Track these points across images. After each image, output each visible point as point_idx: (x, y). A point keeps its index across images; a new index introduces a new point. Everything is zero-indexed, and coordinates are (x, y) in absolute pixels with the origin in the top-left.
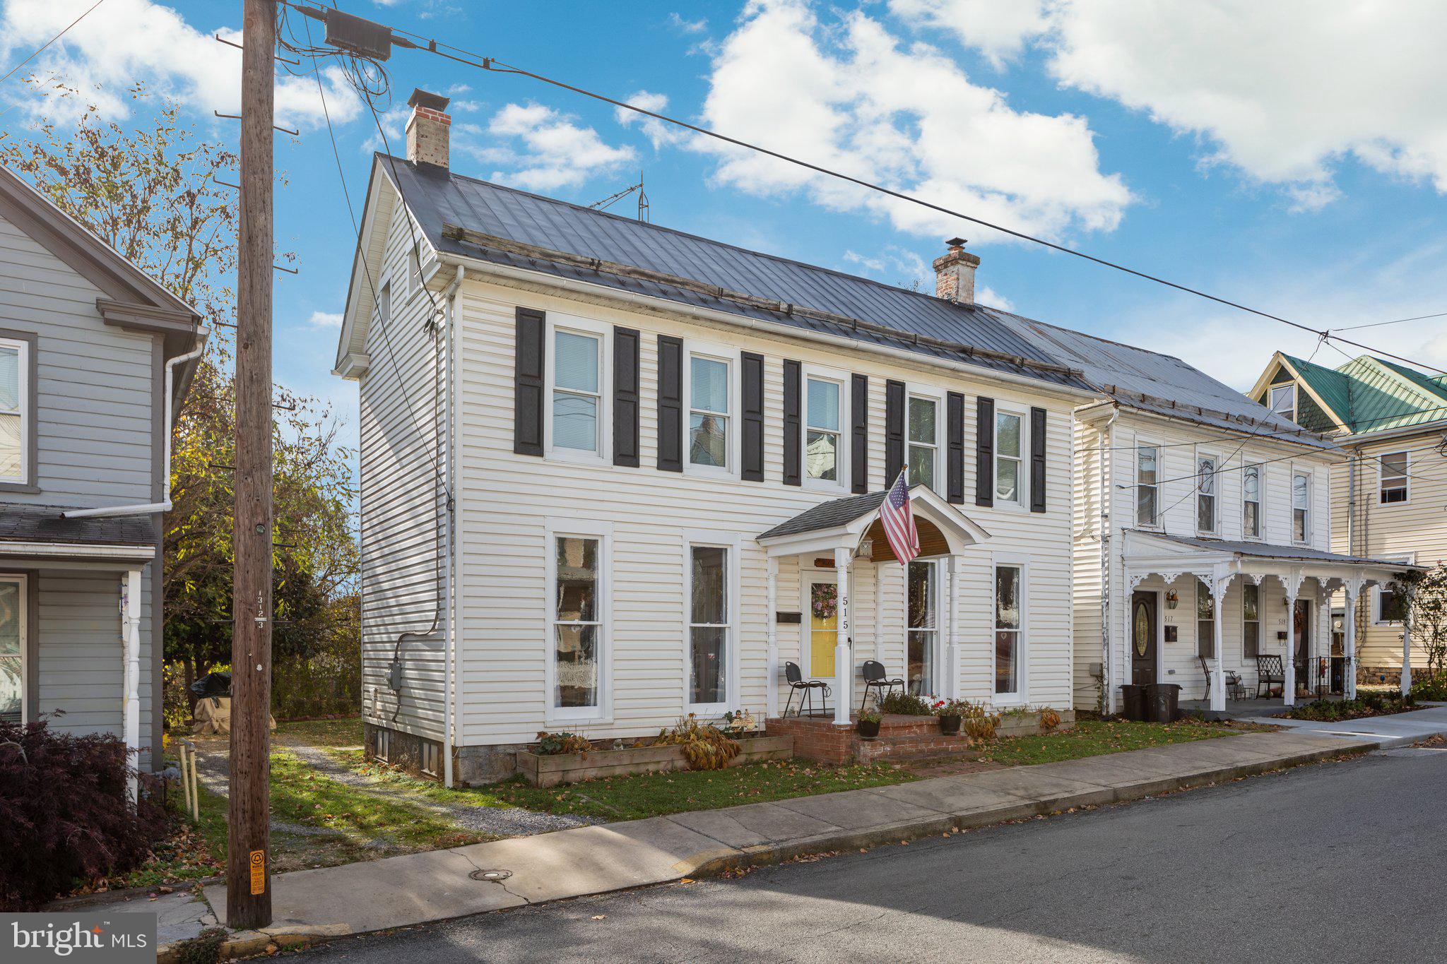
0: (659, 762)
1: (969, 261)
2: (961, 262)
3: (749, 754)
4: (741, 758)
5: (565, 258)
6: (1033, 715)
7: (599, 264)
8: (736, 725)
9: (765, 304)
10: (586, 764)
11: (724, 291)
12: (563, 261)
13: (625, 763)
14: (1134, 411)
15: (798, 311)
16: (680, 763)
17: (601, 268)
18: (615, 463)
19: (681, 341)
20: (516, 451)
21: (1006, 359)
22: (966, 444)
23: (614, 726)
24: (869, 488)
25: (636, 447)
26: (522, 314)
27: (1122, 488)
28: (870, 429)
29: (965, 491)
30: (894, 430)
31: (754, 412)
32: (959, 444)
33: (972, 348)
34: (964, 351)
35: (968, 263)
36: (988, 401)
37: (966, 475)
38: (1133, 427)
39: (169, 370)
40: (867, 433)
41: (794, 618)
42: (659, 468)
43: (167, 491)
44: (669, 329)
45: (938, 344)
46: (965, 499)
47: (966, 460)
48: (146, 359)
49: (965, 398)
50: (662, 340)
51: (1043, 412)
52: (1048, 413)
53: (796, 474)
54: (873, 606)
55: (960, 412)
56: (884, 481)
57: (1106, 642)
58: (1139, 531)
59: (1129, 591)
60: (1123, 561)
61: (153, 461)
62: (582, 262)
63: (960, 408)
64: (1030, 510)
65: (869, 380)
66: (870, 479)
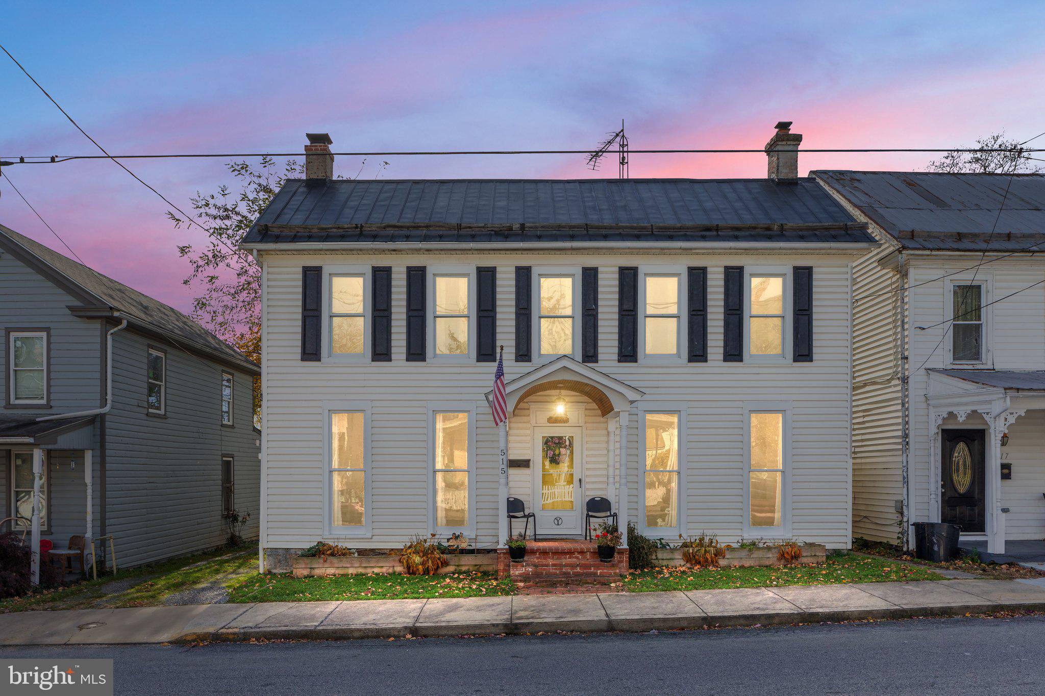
0: (382, 567)
1: (788, 140)
2: (780, 143)
4: (451, 569)
6: (769, 548)
7: (362, 226)
8: (452, 544)
9: (500, 228)
10: (327, 565)
11: (462, 225)
12: (335, 230)
13: (355, 566)
14: (928, 252)
15: (530, 228)
16: (400, 569)
17: (364, 229)
18: (373, 361)
19: (425, 268)
20: (302, 360)
21: (761, 228)
22: (709, 310)
23: (373, 540)
24: (600, 357)
25: (389, 347)
26: (306, 270)
27: (924, 329)
28: (600, 310)
29: (709, 350)
30: (625, 307)
31: (488, 310)
32: (701, 310)
33: (717, 225)
34: (708, 229)
35: (789, 143)
36: (736, 269)
37: (709, 337)
38: (942, 267)
39: (109, 337)
40: (597, 313)
41: (524, 464)
42: (408, 360)
43: (109, 402)
44: (416, 261)
45: (677, 229)
46: (709, 357)
47: (709, 323)
48: (98, 333)
49: (709, 270)
50: (410, 270)
51: (809, 270)
52: (815, 270)
53: (526, 354)
54: (605, 452)
55: (702, 283)
56: (616, 350)
57: (906, 480)
58: (952, 369)
59: (933, 430)
60: (927, 399)
61: (101, 386)
62: (348, 228)
63: (702, 279)
64: (795, 361)
65: (600, 270)
66: (600, 350)
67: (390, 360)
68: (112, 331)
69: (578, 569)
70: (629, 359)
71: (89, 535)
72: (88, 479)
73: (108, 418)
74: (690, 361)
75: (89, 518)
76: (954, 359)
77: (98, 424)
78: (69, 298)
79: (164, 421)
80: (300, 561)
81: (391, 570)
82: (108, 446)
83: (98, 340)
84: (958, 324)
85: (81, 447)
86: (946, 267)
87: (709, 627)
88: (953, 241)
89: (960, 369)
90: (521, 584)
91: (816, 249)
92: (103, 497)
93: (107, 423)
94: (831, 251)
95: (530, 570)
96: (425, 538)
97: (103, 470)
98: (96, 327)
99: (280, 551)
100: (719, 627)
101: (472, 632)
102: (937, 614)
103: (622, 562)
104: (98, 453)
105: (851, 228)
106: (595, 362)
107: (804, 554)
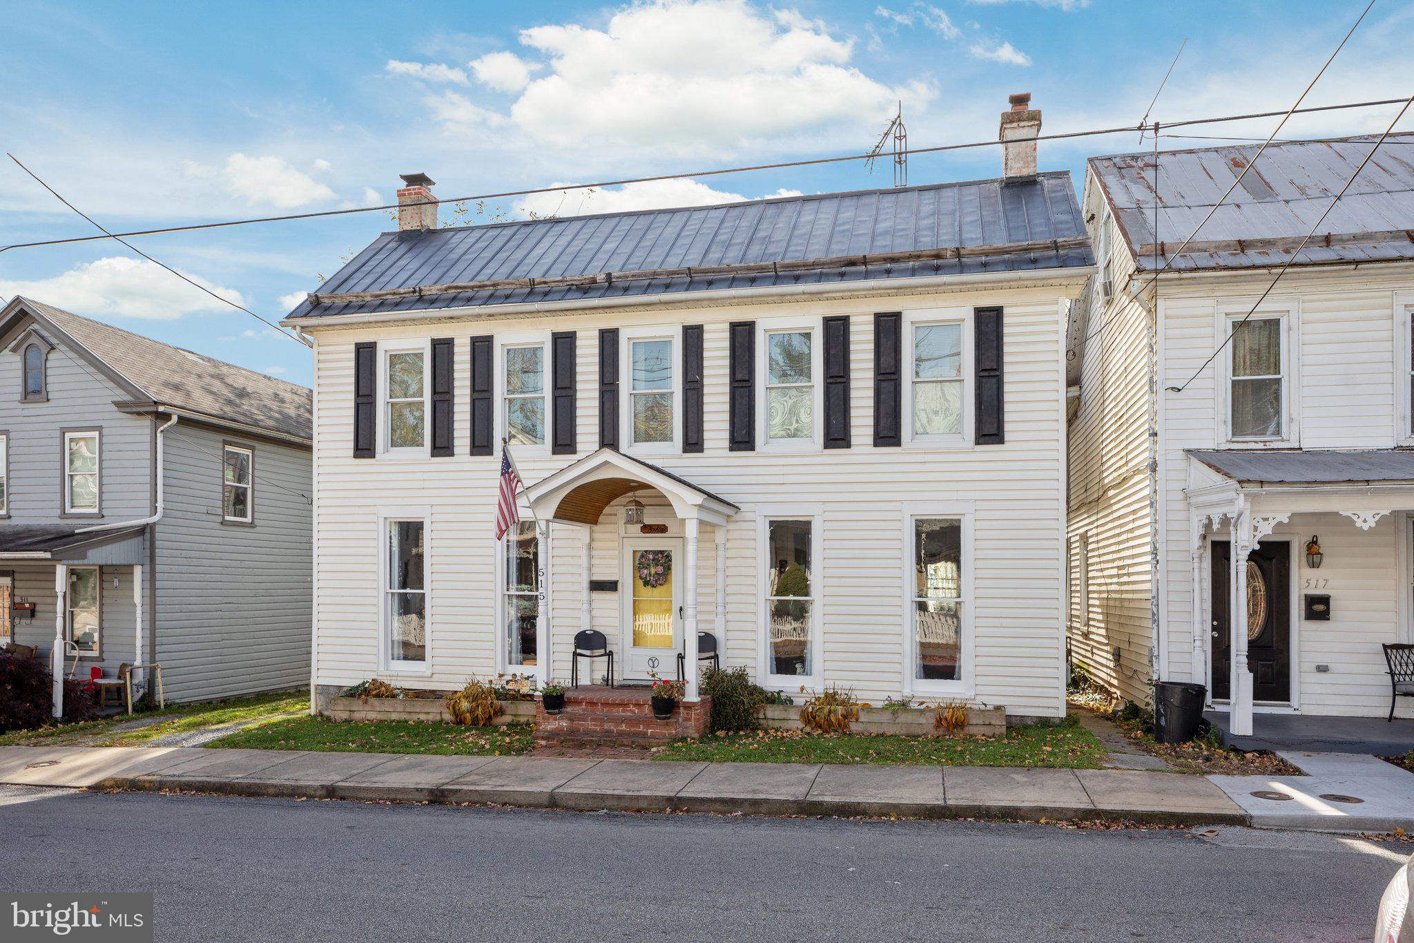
0: (429, 713)
2: (1008, 126)
3: (515, 716)
4: (507, 719)
5: (390, 294)
6: (925, 711)
7: (423, 289)
8: (512, 688)
9: (581, 280)
10: (367, 708)
11: (536, 280)
12: (390, 297)
13: (398, 710)
15: (618, 278)
16: (448, 716)
17: (423, 293)
18: (432, 456)
19: (492, 337)
20: (355, 456)
21: (928, 256)
22: (853, 375)
23: (432, 679)
24: (706, 445)
25: (450, 438)
26: (360, 348)
27: (1179, 390)
28: (706, 381)
29: (854, 431)
30: (739, 377)
31: (566, 388)
32: (841, 377)
33: (865, 257)
34: (852, 263)
35: (1022, 124)
36: (890, 316)
37: (853, 412)
38: (1211, 294)
39: (158, 435)
40: (702, 386)
41: (611, 586)
42: (472, 454)
43: (160, 510)
44: (481, 329)
45: (810, 266)
46: (854, 441)
47: (853, 394)
48: (148, 431)
49: (852, 320)
50: (474, 341)
51: (998, 312)
52: (1006, 311)
53: (612, 443)
54: (712, 572)
55: (842, 339)
56: (727, 435)
57: (1156, 617)
58: (1229, 450)
59: (1196, 542)
60: (1187, 498)
61: (151, 492)
62: (405, 293)
63: (842, 333)
64: (977, 443)
65: (705, 328)
66: (706, 435)
67: (452, 455)
68: (162, 428)
69: (624, 727)
70: (743, 446)
71: (138, 663)
72: (137, 598)
73: (158, 528)
74: (826, 446)
75: (139, 643)
76: (1234, 435)
77: (147, 536)
78: (120, 392)
79: (252, 530)
80: (339, 702)
81: (438, 718)
82: (158, 560)
83: (148, 439)
84: (1239, 381)
85: (130, 562)
86: (1218, 294)
87: (674, 811)
88: (1232, 254)
89: (1242, 450)
90: (543, 743)
91: (1002, 282)
92: (153, 621)
93: (157, 534)
94: (1022, 283)
95: (565, 724)
96: (491, 678)
97: (153, 589)
98: (147, 422)
99: (332, 689)
100: (687, 811)
101: (392, 796)
102: (996, 816)
103: (689, 720)
104: (147, 568)
105: (1063, 246)
106: (699, 452)
107: (974, 722)
